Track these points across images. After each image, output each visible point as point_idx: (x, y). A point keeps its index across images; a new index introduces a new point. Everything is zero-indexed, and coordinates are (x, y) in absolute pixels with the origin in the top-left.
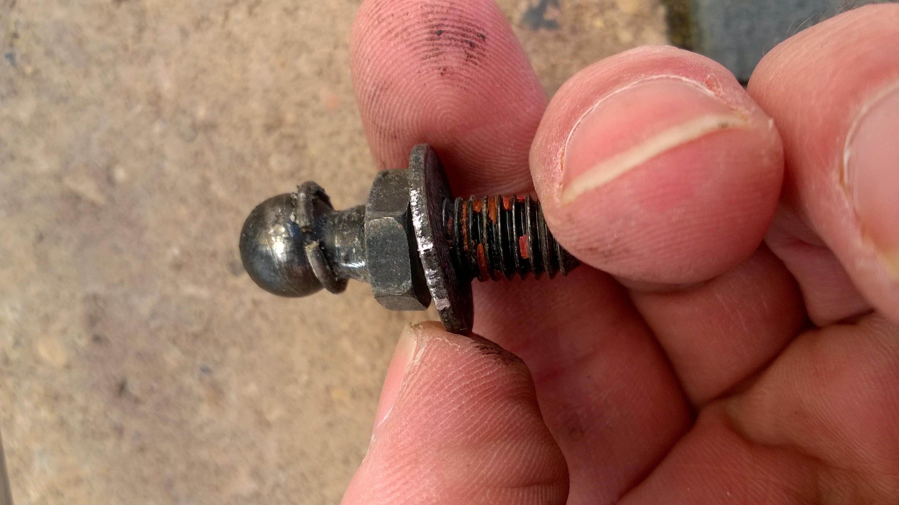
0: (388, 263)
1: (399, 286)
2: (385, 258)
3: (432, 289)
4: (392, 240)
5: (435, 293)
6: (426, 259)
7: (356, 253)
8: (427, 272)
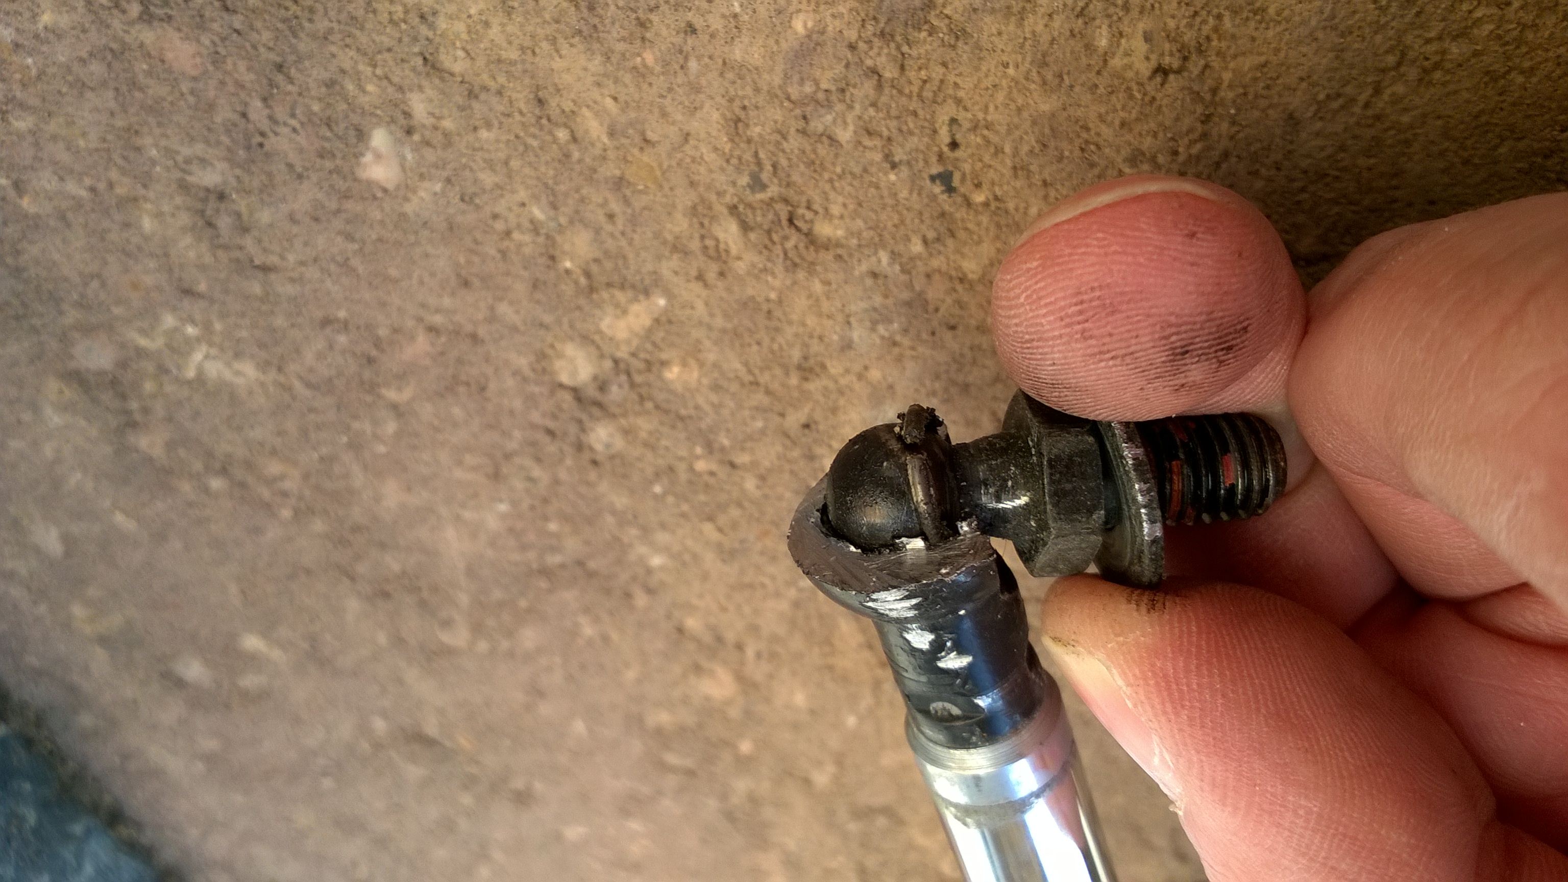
0: (1074, 488)
1: (1088, 518)
2: (1071, 482)
3: (1143, 511)
4: (1081, 457)
5: (1146, 514)
6: (1135, 470)
7: (1013, 487)
8: (1137, 486)
